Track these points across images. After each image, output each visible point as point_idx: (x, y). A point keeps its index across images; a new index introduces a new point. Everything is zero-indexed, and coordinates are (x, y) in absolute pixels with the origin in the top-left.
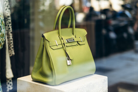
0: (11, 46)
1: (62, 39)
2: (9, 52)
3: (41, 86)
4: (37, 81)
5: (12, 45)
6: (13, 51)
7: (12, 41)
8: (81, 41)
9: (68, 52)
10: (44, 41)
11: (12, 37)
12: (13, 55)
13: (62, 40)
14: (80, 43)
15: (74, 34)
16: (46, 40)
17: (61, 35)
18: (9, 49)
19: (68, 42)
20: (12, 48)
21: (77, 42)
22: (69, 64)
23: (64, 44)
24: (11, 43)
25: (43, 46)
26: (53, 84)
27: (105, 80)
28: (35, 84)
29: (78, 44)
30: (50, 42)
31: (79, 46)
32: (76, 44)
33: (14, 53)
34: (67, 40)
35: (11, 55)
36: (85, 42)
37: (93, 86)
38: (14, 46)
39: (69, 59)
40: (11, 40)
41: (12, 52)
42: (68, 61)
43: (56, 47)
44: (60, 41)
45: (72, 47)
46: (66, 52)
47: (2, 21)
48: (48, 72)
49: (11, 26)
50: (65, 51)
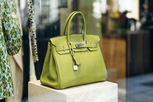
0: (35, 52)
1: (71, 44)
2: (33, 58)
3: (48, 89)
4: (44, 84)
5: (37, 51)
6: (37, 57)
7: (36, 48)
8: (92, 48)
9: (75, 58)
10: (51, 46)
11: (37, 43)
12: (37, 61)
13: (70, 46)
14: (91, 49)
15: (85, 40)
16: (53, 45)
17: (70, 40)
18: (34, 55)
19: (76, 47)
20: (36, 54)
21: (88, 48)
22: (75, 69)
23: (72, 49)
24: (35, 49)
25: (51, 51)
26: (58, 88)
27: (114, 87)
28: (43, 87)
29: (88, 50)
30: (57, 47)
31: (89, 52)
32: (86, 50)
33: (38, 60)
34: (76, 46)
35: (35, 61)
36: (97, 48)
37: (100, 92)
38: (38, 52)
39: (75, 64)
40: (35, 46)
41: (36, 59)
42: (75, 66)
43: (63, 52)
44: (68, 46)
45: (81, 53)
46: (74, 57)
47: (18, 26)
48: (54, 76)
49: (35, 32)
50: (72, 56)
